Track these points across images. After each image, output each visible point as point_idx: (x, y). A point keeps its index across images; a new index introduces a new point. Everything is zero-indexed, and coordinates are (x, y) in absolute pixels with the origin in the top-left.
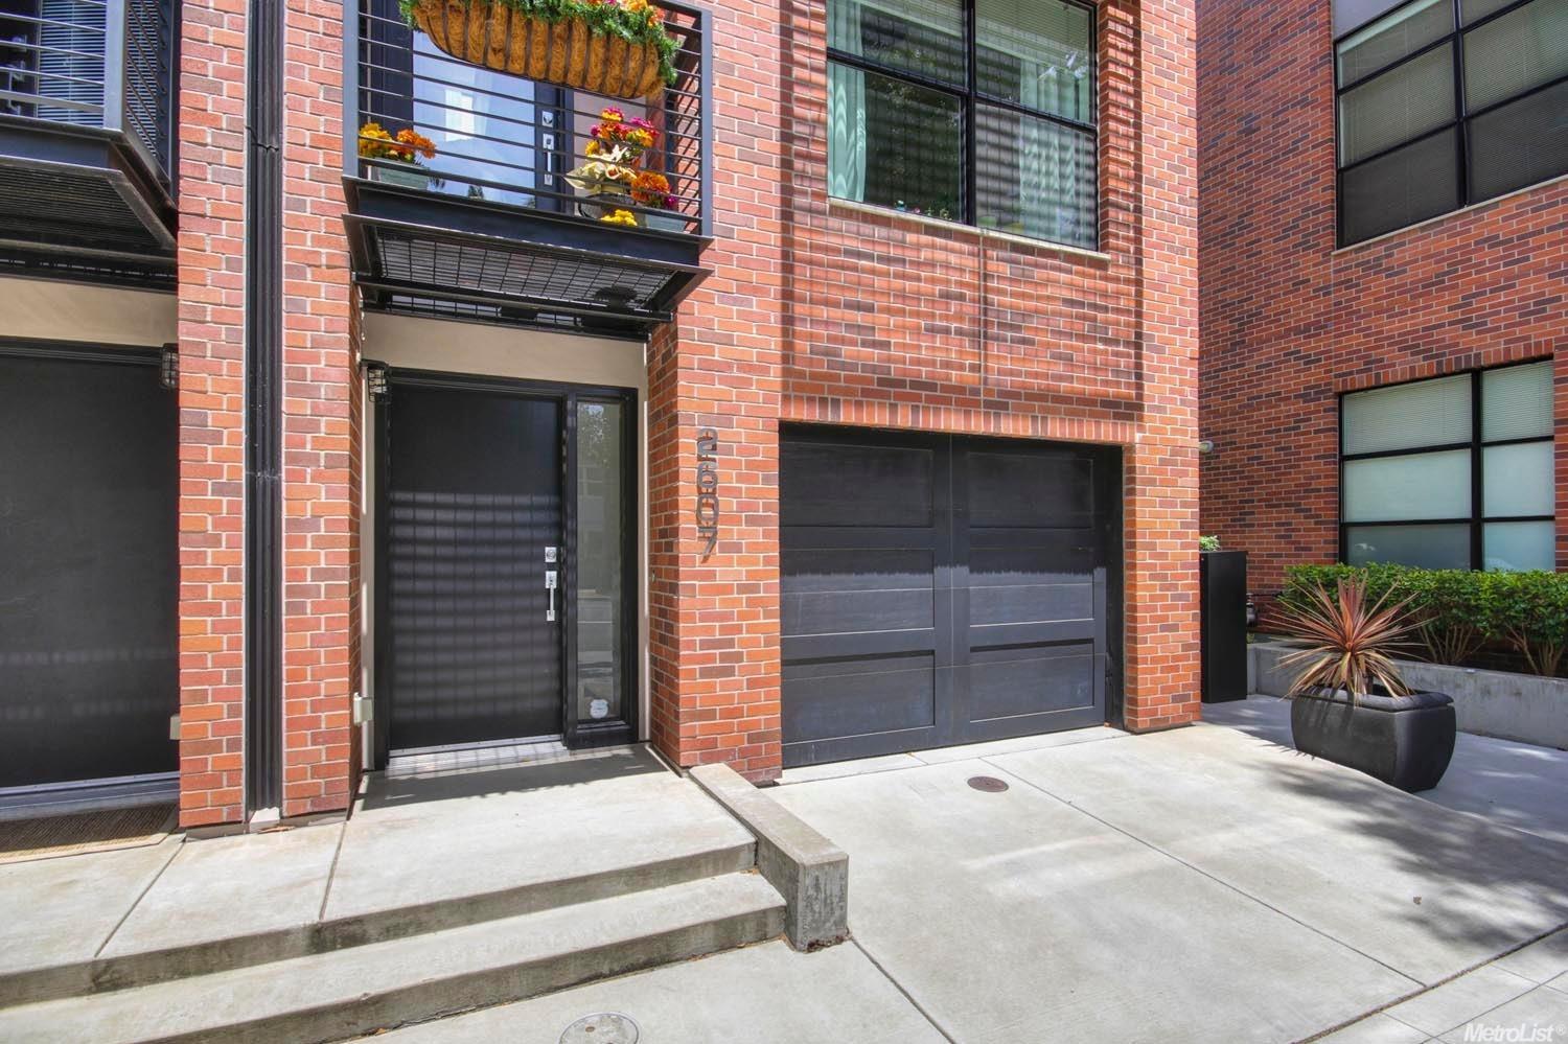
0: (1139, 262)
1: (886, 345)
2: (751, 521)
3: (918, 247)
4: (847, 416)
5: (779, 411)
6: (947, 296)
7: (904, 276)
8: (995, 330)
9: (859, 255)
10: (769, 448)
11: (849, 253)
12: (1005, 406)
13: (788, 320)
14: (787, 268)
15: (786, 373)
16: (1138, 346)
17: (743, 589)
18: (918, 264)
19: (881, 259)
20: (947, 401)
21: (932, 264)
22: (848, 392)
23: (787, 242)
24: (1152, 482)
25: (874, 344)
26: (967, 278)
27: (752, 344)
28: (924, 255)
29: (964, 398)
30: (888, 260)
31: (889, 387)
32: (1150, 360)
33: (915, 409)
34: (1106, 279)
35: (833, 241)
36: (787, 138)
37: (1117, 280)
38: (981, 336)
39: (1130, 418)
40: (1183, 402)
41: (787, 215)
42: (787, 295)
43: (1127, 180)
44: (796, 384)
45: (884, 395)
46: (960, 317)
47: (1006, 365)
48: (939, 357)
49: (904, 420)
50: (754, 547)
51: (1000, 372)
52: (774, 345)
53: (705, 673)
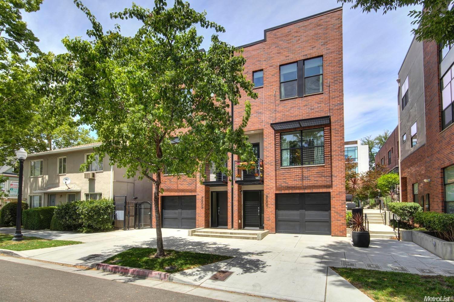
0: (331, 164)
1: (288, 183)
2: (272, 205)
3: (293, 170)
4: (283, 192)
5: (275, 192)
6: (297, 175)
7: (291, 174)
8: (304, 179)
9: (285, 173)
10: (274, 196)
11: (283, 173)
12: (306, 189)
13: (276, 182)
14: (276, 176)
15: (276, 188)
16: (331, 177)
17: (271, 212)
18: (293, 172)
19: (287, 173)
20: (297, 189)
21: (294, 172)
22: (283, 189)
23: (276, 173)
24: (335, 197)
25: (287, 183)
26: (300, 173)
27: (272, 185)
28: (293, 171)
29: (299, 188)
30: (288, 173)
31: (288, 188)
32: (334, 179)
33: (292, 190)
34: (325, 168)
35: (282, 172)
36: (276, 162)
37: (327, 167)
38: (302, 180)
39: (330, 188)
40: (341, 184)
41: (276, 171)
42: (276, 179)
43: (329, 152)
44: (277, 189)
45: (287, 189)
46: (299, 178)
47: (306, 183)
48: (296, 183)
49: (291, 192)
50: (273, 207)
51: (305, 184)
52: (274, 185)
53: (267, 220)
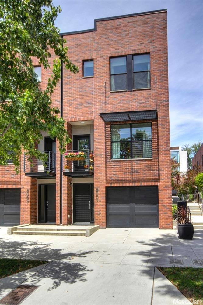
0: (158, 158)
1: (118, 176)
2: (102, 198)
3: (122, 163)
4: (113, 185)
5: (105, 185)
6: (127, 168)
7: (120, 167)
8: (134, 172)
9: (115, 166)
10: (104, 190)
11: (113, 166)
12: (135, 182)
13: (106, 175)
14: (106, 169)
15: (106, 181)
16: (159, 171)
17: (101, 206)
18: (122, 165)
19: (117, 166)
20: (127, 182)
21: (124, 165)
22: (113, 182)
23: (106, 166)
24: (162, 191)
25: (117, 176)
26: (129, 166)
27: (102, 178)
28: (123, 164)
29: (129, 181)
30: (118, 165)
31: (119, 181)
32: (161, 172)
33: (122, 184)
34: (153, 161)
35: (112, 165)
36: (106, 154)
37: (154, 161)
38: (132, 173)
39: (157, 181)
40: (168, 178)
41: (106, 163)
42: (106, 172)
43: (156, 146)
44: (107, 182)
45: (117, 182)
46: (128, 171)
47: (136, 176)
48: (126, 176)
49: (121, 185)
50: (103, 201)
51: (135, 177)
52: (104, 178)
53: (97, 215)
